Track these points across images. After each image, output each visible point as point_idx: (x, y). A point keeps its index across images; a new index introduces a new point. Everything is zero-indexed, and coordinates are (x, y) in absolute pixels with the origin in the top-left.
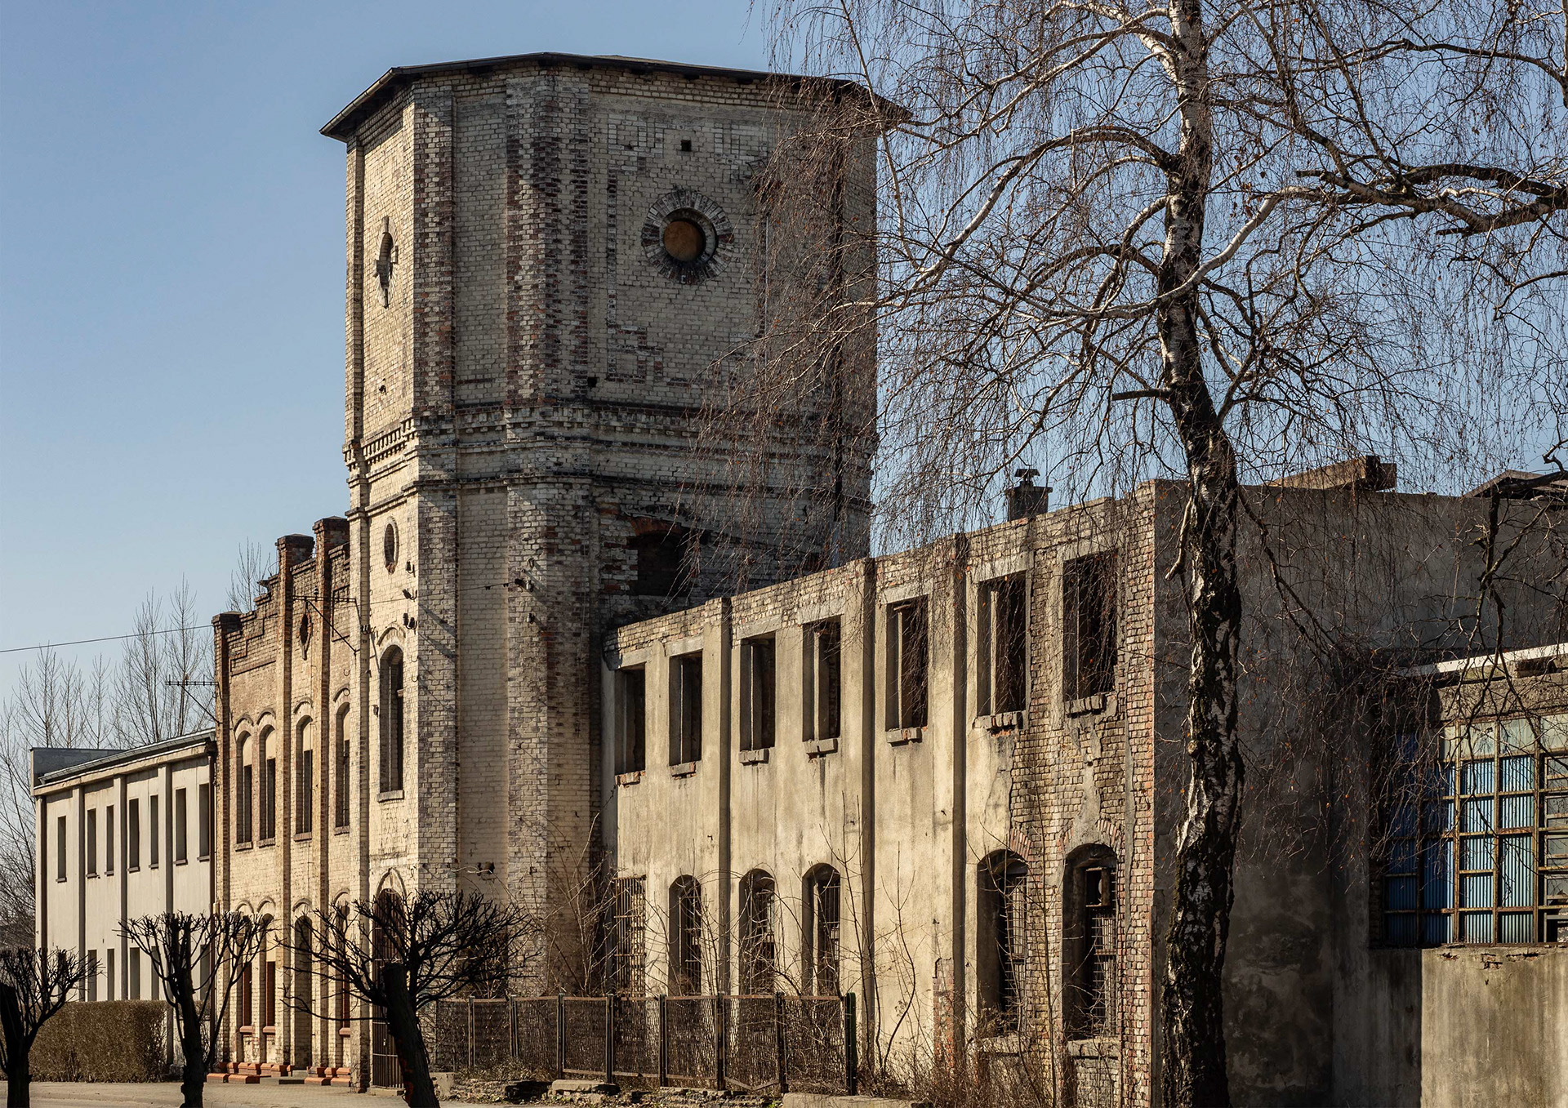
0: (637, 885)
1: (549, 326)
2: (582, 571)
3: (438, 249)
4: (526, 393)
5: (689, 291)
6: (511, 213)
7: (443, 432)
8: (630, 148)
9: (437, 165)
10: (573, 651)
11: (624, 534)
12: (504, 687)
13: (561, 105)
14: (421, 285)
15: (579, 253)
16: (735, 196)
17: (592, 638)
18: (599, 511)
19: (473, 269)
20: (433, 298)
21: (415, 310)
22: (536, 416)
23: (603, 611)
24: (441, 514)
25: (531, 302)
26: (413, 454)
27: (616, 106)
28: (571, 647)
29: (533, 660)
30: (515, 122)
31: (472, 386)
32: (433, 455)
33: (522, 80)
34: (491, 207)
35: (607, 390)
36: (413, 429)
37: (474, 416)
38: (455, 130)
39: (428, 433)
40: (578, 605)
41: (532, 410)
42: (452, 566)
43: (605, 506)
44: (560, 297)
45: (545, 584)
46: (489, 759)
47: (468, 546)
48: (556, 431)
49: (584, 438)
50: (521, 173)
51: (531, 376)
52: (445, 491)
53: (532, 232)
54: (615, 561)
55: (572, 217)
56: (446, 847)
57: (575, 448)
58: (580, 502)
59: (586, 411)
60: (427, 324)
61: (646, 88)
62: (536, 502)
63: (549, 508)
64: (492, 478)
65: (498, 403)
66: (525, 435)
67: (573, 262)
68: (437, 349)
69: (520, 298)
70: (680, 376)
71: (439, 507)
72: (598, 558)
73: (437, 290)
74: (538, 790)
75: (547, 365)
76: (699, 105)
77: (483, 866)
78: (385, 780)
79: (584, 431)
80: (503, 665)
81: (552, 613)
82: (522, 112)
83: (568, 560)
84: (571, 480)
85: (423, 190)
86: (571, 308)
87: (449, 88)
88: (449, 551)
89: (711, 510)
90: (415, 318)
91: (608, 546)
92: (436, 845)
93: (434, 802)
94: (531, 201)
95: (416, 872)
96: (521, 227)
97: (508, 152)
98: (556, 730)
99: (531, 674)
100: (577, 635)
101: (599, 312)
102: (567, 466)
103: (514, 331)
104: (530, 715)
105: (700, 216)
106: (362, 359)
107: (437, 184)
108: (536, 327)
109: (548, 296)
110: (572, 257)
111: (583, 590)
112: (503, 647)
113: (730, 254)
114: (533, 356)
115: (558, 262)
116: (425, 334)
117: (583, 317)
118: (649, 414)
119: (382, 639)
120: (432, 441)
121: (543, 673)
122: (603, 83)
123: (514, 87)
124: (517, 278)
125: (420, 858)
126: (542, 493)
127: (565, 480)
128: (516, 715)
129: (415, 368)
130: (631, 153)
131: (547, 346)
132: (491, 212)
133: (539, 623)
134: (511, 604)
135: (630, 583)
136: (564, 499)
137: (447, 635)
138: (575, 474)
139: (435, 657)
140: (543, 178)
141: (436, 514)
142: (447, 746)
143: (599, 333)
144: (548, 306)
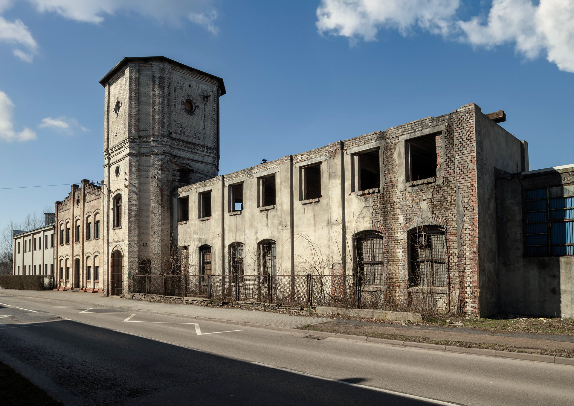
0: (186, 248)
1: (162, 119)
2: (169, 175)
3: (135, 100)
4: (157, 133)
5: (190, 117)
6: (153, 93)
7: (135, 142)
8: (179, 83)
9: (135, 81)
10: (167, 193)
11: (177, 168)
12: (150, 202)
13: (165, 70)
14: (130, 108)
15: (169, 103)
16: (199, 99)
17: (171, 191)
18: (172, 162)
19: (143, 105)
20: (133, 111)
21: (129, 114)
22: (159, 139)
23: (173, 185)
24: (134, 161)
25: (158, 113)
26: (127, 147)
27: (176, 74)
28: (166, 193)
29: (158, 195)
30: (154, 73)
31: (143, 132)
32: (133, 147)
33: (156, 63)
34: (148, 92)
35: (174, 135)
36: (128, 141)
37: (143, 139)
38: (139, 74)
39: (132, 142)
40: (168, 183)
41: (158, 137)
42: (137, 173)
43: (173, 162)
44: (165, 113)
45: (161, 178)
46: (146, 218)
47: (141, 169)
48: (163, 143)
49: (169, 145)
50: (156, 84)
51: (158, 130)
52: (136, 156)
53: (158, 97)
54: (175, 174)
55: (167, 95)
56: (135, 239)
57: (167, 147)
58: (168, 160)
59: (170, 139)
60: (132, 117)
61: (182, 71)
62: (159, 159)
63: (162, 160)
64: (147, 153)
65: (149, 136)
66: (156, 143)
67: (167, 105)
68: (134, 123)
69: (155, 112)
70: (188, 135)
71: (134, 159)
72: (172, 173)
73: (135, 109)
74: (159, 226)
75: (162, 127)
76: (192, 78)
77: (144, 244)
78: (114, 225)
79: (169, 144)
80: (150, 197)
81: (162, 185)
82: (156, 70)
83: (166, 173)
84: (167, 154)
85: (131, 87)
86: (167, 115)
87: (138, 64)
88: (137, 169)
89: (195, 165)
90: (129, 115)
91: (173, 171)
92: (133, 239)
93: (132, 228)
94: (158, 90)
95: (127, 246)
96: (156, 96)
97: (153, 79)
98: (163, 212)
99: (157, 198)
100: (168, 190)
101: (172, 118)
102: (165, 151)
103: (154, 119)
104: (157, 208)
105: (192, 101)
106: (109, 131)
107: (135, 85)
108: (159, 119)
109: (162, 112)
110: (167, 104)
111: (169, 180)
112: (150, 192)
113: (198, 111)
114: (158, 125)
115: (164, 105)
116: (131, 119)
117: (170, 118)
118: (182, 142)
119: (114, 193)
120: (132, 144)
121: (160, 198)
122: (174, 68)
123: (154, 65)
124: (154, 107)
125: (129, 242)
126: (160, 157)
127: (165, 154)
128: (153, 208)
129: (129, 127)
130: (179, 84)
131: (162, 123)
132: (148, 93)
133: (159, 187)
134: (152, 182)
135: (178, 179)
136: (165, 158)
137: (136, 189)
138: (167, 153)
139: (133, 194)
140: (161, 85)
141: (133, 161)
142: (136, 215)
143: (172, 123)
144: (162, 114)
